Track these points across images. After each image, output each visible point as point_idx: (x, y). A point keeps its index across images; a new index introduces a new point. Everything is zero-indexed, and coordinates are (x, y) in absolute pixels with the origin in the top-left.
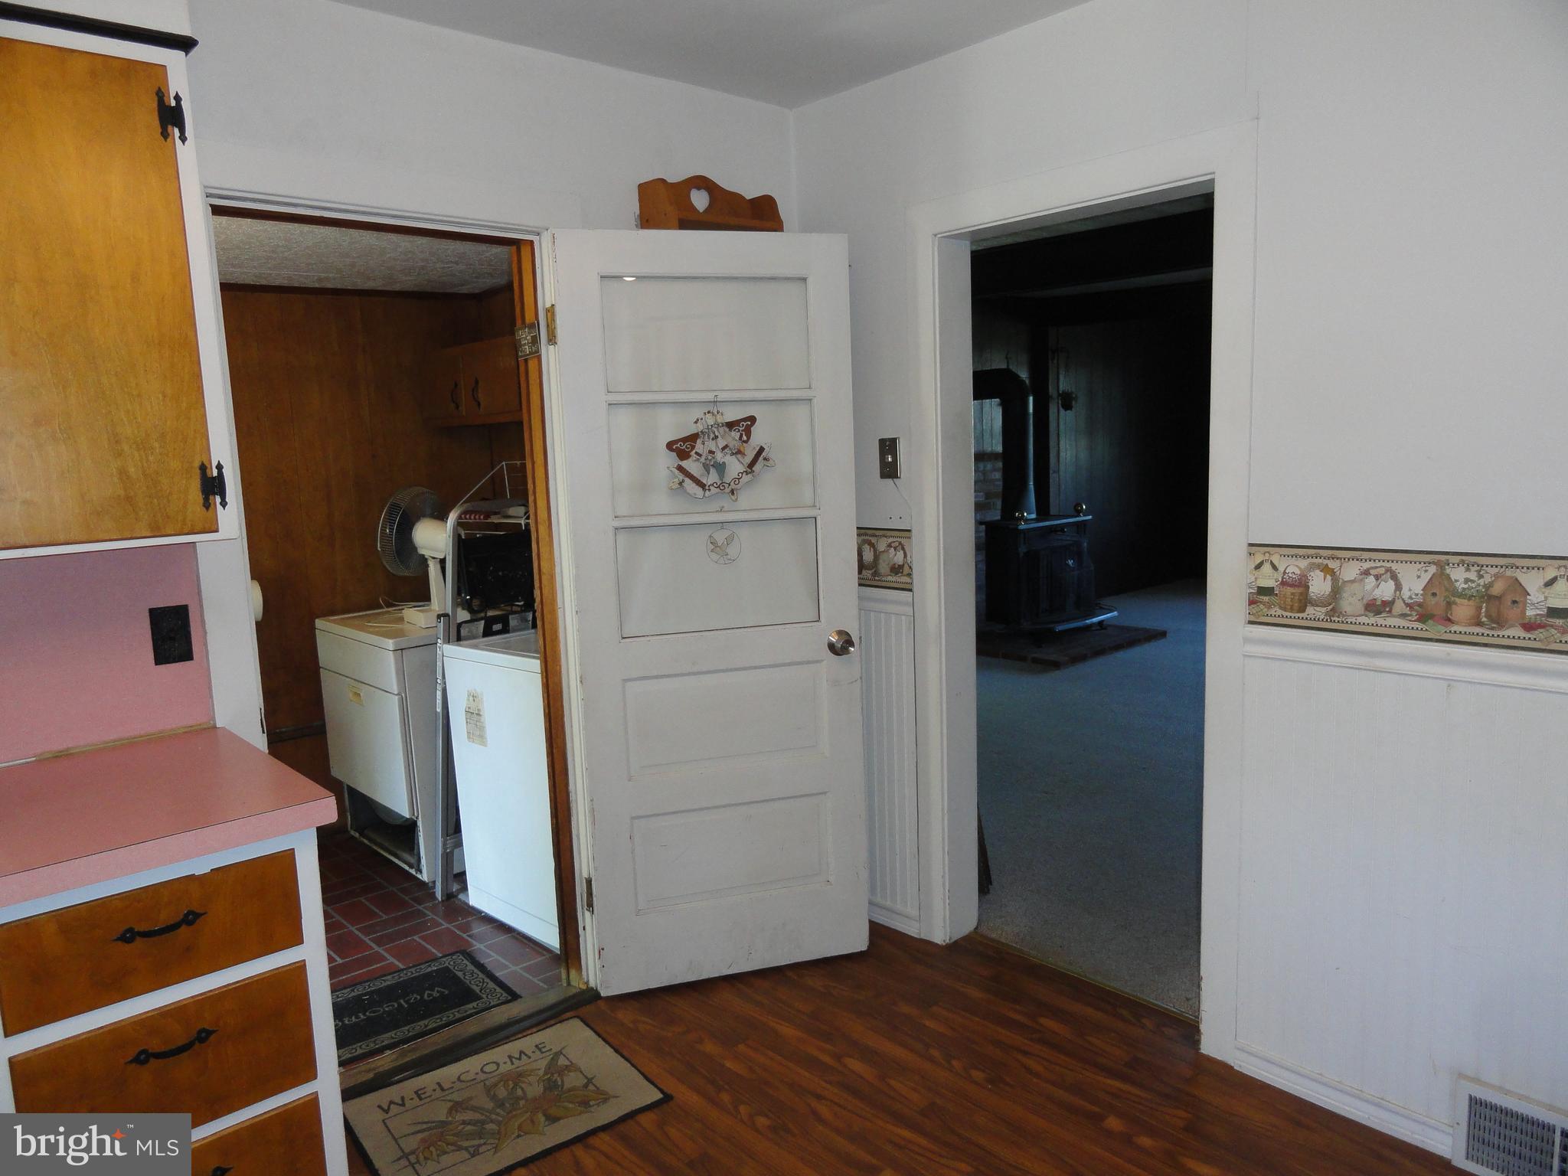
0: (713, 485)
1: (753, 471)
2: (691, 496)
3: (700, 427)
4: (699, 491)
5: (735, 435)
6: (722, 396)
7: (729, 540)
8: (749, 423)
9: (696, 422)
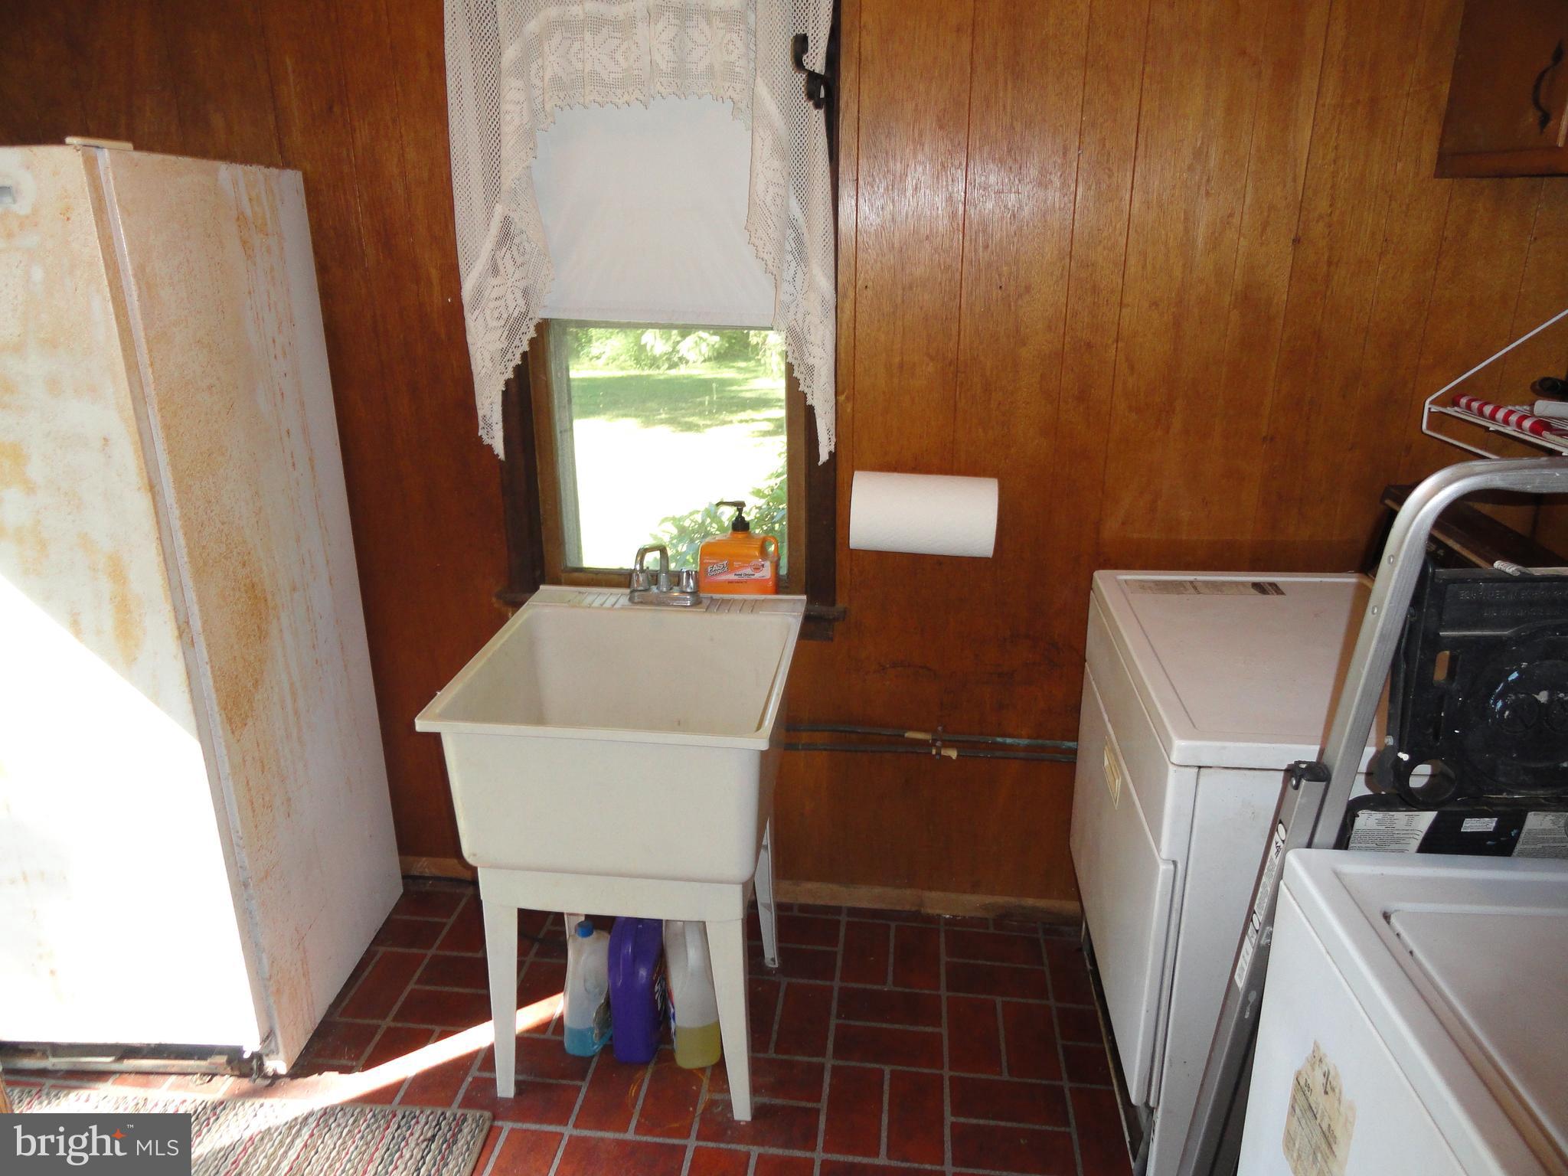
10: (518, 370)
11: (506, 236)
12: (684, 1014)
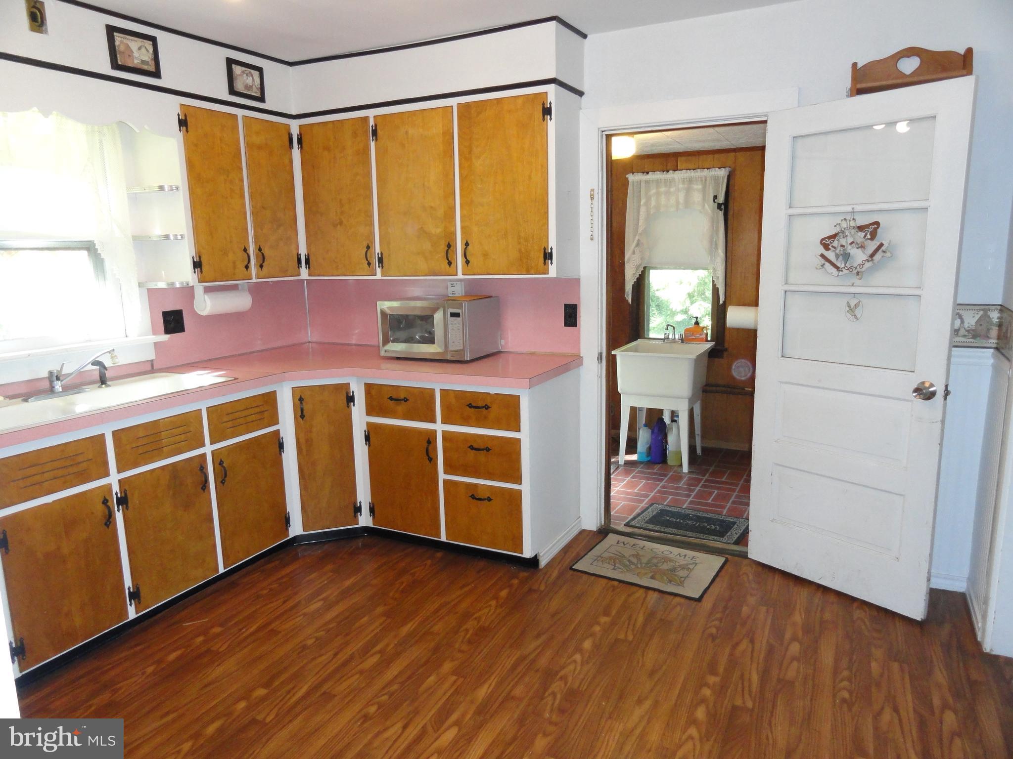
0: (844, 268)
1: (872, 260)
2: (829, 274)
3: (838, 229)
4: (834, 271)
5: (862, 234)
6: (858, 208)
7: (857, 306)
8: (876, 226)
9: (835, 226)
10: (637, 279)
11: (638, 245)
12: (671, 447)
